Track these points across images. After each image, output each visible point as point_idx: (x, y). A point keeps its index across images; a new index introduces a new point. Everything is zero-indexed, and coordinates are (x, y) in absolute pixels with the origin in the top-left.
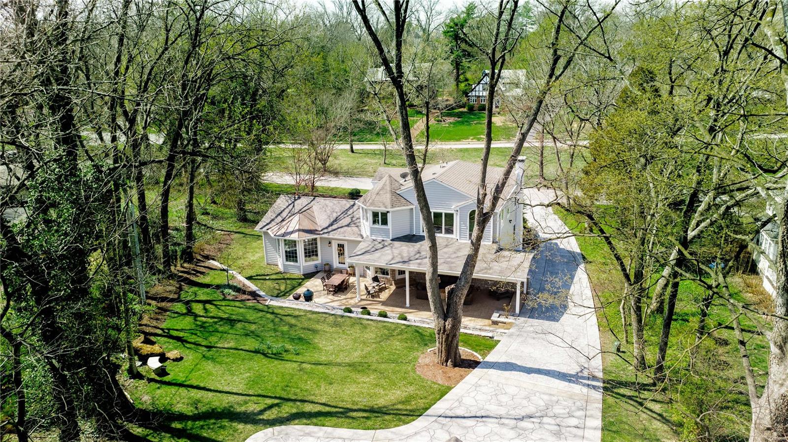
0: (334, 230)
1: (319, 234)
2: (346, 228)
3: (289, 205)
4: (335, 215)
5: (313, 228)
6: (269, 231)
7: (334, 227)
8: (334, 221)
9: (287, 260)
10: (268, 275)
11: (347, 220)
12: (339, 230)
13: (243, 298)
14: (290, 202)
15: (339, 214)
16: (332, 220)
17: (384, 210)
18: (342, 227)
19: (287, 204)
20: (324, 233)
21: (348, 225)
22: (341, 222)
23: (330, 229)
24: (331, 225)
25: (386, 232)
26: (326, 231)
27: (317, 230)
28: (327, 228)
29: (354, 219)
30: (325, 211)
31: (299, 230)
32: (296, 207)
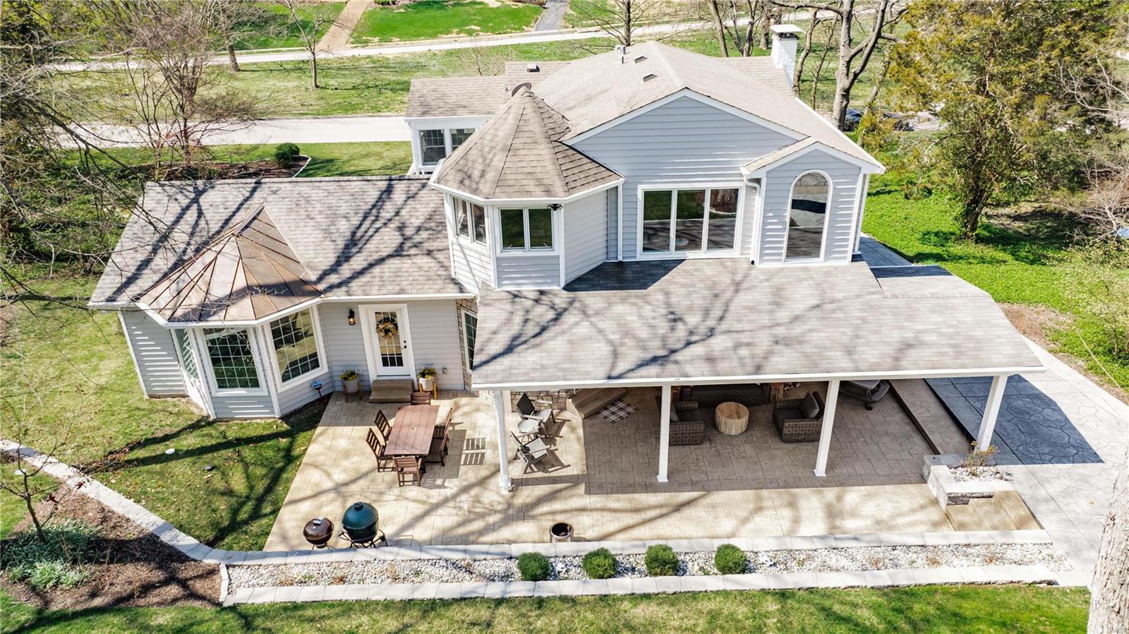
0: (361, 273)
1: (317, 293)
2: (395, 262)
3: (185, 210)
4: (344, 228)
5: (288, 277)
6: (141, 305)
7: (358, 262)
8: (347, 247)
9: (222, 385)
10: (166, 438)
11: (386, 240)
12: (376, 270)
13: (120, 588)
14: (185, 202)
15: (355, 221)
16: (341, 243)
17: (541, 201)
18: (381, 261)
19: (176, 209)
20: (331, 288)
21: (398, 253)
22: (371, 246)
23: (346, 271)
24: (344, 257)
25: (549, 268)
26: (334, 279)
27: (305, 282)
28: (334, 269)
29: (409, 232)
30: (309, 217)
31: (249, 290)
32: (208, 214)
